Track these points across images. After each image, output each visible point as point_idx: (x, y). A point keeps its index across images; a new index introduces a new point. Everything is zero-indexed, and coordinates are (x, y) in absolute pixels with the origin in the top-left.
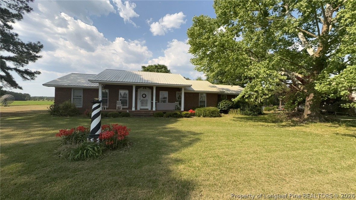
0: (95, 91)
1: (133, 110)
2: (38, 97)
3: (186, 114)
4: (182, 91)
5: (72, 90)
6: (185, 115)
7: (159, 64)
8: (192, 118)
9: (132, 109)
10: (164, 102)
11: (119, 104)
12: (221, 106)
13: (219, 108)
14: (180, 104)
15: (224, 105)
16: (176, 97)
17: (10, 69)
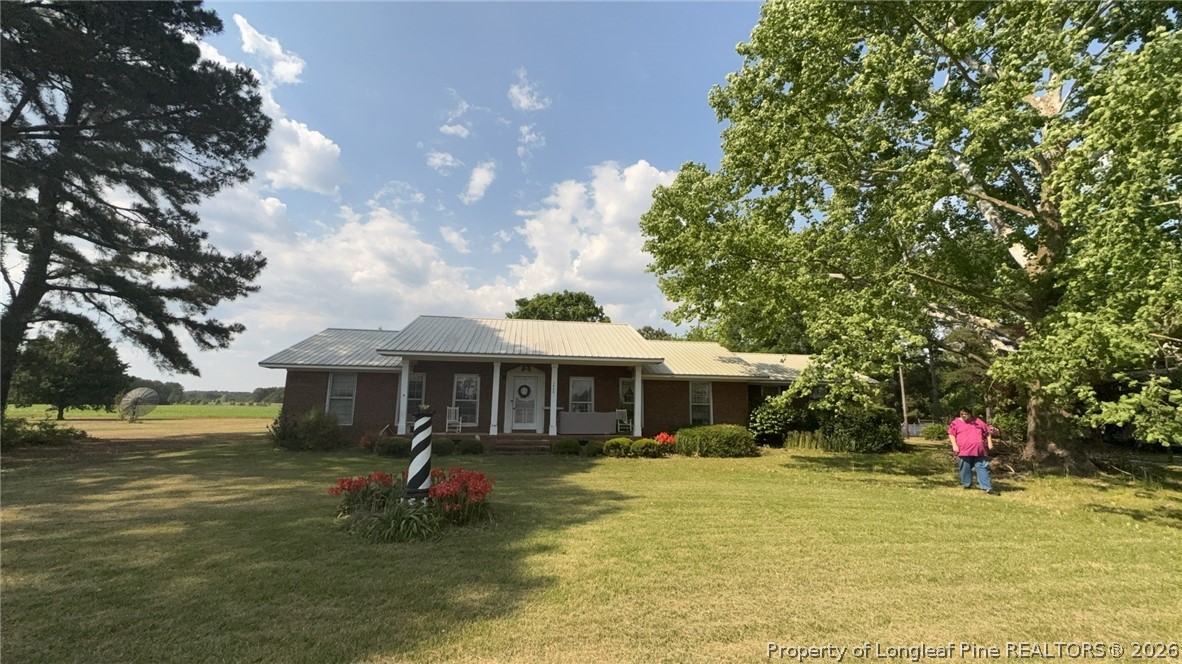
0: (390, 378)
1: (491, 434)
3: (646, 446)
4: (634, 376)
5: (331, 377)
6: (643, 448)
7: (569, 291)
8: (664, 460)
9: (489, 432)
10: (582, 411)
11: (453, 415)
12: (761, 422)
13: (755, 428)
14: (631, 415)
15: (769, 419)
16: (618, 394)
17: (175, 320)
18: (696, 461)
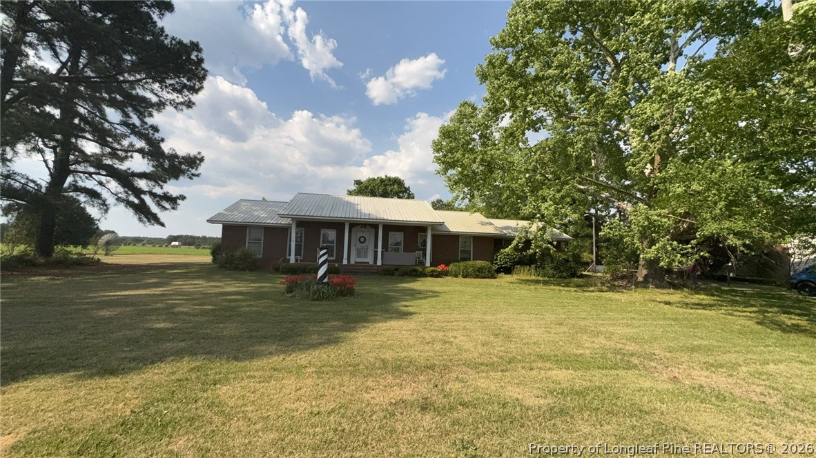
1: (344, 263)
2: (130, 238)
3: (432, 271)
4: (427, 232)
5: (248, 230)
6: (430, 273)
7: (388, 176)
8: (442, 279)
9: (342, 262)
10: (396, 252)
12: (500, 260)
13: (496, 264)
14: (425, 255)
15: (504, 258)
16: (417, 243)
17: (144, 193)
18: (460, 279)
